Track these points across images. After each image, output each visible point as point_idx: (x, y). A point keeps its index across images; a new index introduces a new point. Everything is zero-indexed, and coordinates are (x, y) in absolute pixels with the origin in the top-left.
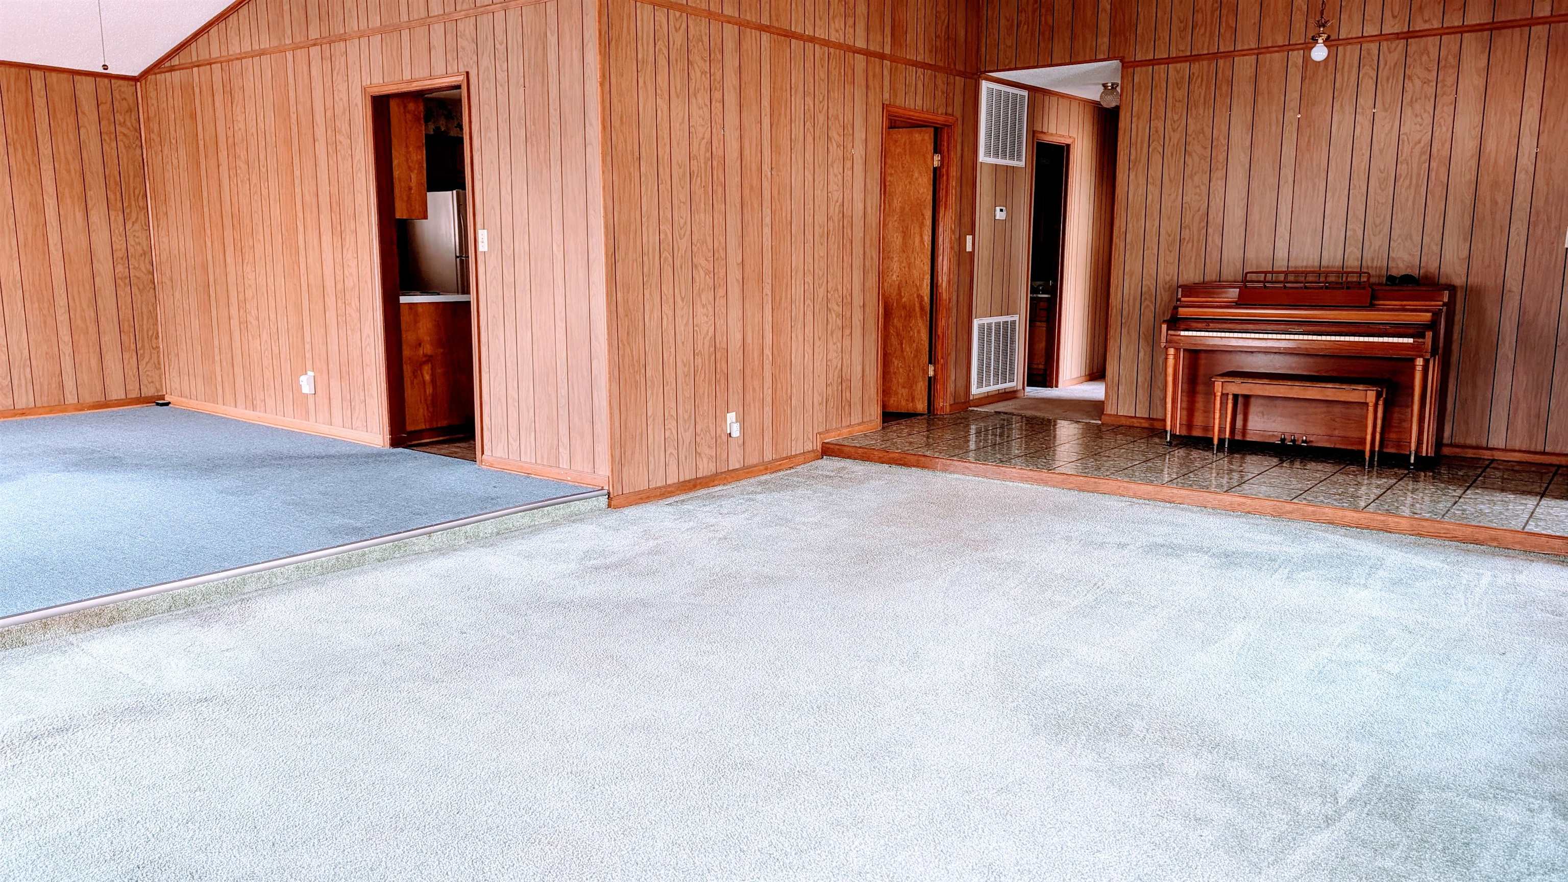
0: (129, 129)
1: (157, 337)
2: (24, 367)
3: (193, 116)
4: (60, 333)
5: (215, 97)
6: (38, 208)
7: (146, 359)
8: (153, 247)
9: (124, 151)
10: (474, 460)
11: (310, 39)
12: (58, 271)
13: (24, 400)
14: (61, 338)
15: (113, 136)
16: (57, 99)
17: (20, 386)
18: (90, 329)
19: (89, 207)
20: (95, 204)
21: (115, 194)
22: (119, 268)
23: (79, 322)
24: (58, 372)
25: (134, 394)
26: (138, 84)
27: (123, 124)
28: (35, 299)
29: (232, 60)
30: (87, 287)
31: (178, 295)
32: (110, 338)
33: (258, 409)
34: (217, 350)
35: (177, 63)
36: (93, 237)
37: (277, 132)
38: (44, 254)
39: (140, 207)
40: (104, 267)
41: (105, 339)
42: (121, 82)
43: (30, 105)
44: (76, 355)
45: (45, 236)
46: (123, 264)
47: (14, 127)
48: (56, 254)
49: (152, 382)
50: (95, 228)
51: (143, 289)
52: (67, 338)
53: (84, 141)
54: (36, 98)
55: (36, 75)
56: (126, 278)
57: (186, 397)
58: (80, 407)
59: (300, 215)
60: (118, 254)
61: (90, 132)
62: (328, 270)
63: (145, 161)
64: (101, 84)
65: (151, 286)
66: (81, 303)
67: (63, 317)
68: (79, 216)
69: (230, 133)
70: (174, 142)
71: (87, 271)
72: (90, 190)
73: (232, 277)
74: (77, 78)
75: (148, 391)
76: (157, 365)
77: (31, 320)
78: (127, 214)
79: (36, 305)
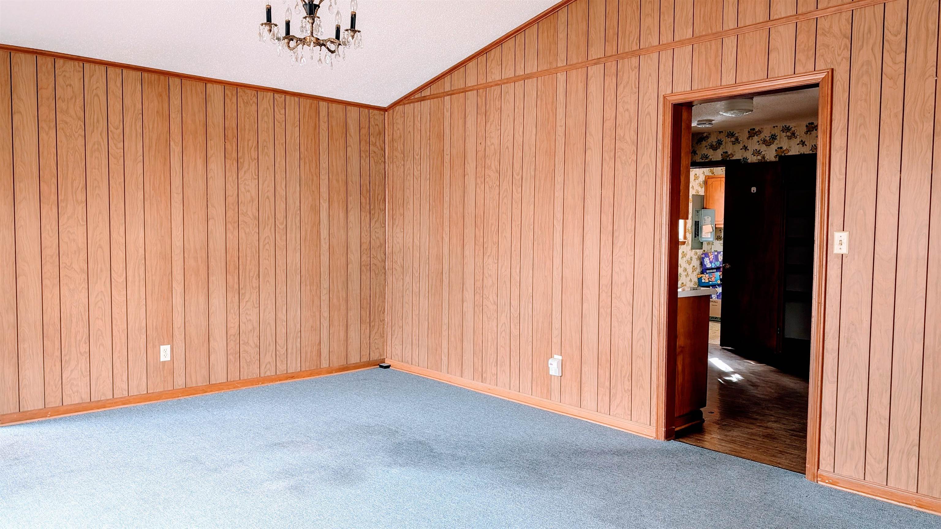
0: (377, 148)
1: (383, 313)
2: (296, 338)
3: (441, 137)
4: (322, 310)
5: (467, 119)
6: (315, 210)
7: (376, 330)
8: (387, 241)
9: (374, 165)
10: (803, 471)
11: (590, 59)
12: (325, 259)
13: (294, 366)
14: (322, 315)
15: (368, 154)
16: (334, 124)
17: (292, 353)
18: (342, 307)
19: (349, 209)
20: (352, 207)
21: (366, 198)
22: (364, 258)
23: (335, 300)
24: (318, 342)
25: (365, 359)
26: (387, 113)
27: (375, 145)
28: (308, 283)
29: (491, 86)
30: (343, 272)
31: (407, 279)
32: (354, 314)
33: (488, 381)
34: (445, 327)
35: (428, 94)
36: (349, 234)
37: (538, 143)
38: (317, 247)
39: (380, 209)
40: (354, 257)
41: (351, 314)
42: (376, 112)
43: (317, 127)
44: (331, 327)
45: (319, 233)
46: (367, 254)
47: (305, 145)
48: (325, 246)
49: (378, 348)
50: (352, 226)
51: (378, 274)
52: (326, 314)
53: (349, 157)
54: (321, 122)
55: (323, 104)
56: (367, 265)
57: (408, 362)
58: (330, 371)
59: (559, 215)
60: (364, 247)
61: (353, 152)
62: (591, 264)
63: (386, 173)
64: (363, 113)
65: (383, 271)
66: (337, 286)
67: (325, 297)
68: (342, 215)
69: (481, 148)
70: (417, 157)
71: (344, 259)
72: (350, 196)
73: (469, 268)
74: (349, 108)
75: (375, 356)
76: (382, 335)
77: (304, 300)
78: (372, 214)
79: (309, 287)
